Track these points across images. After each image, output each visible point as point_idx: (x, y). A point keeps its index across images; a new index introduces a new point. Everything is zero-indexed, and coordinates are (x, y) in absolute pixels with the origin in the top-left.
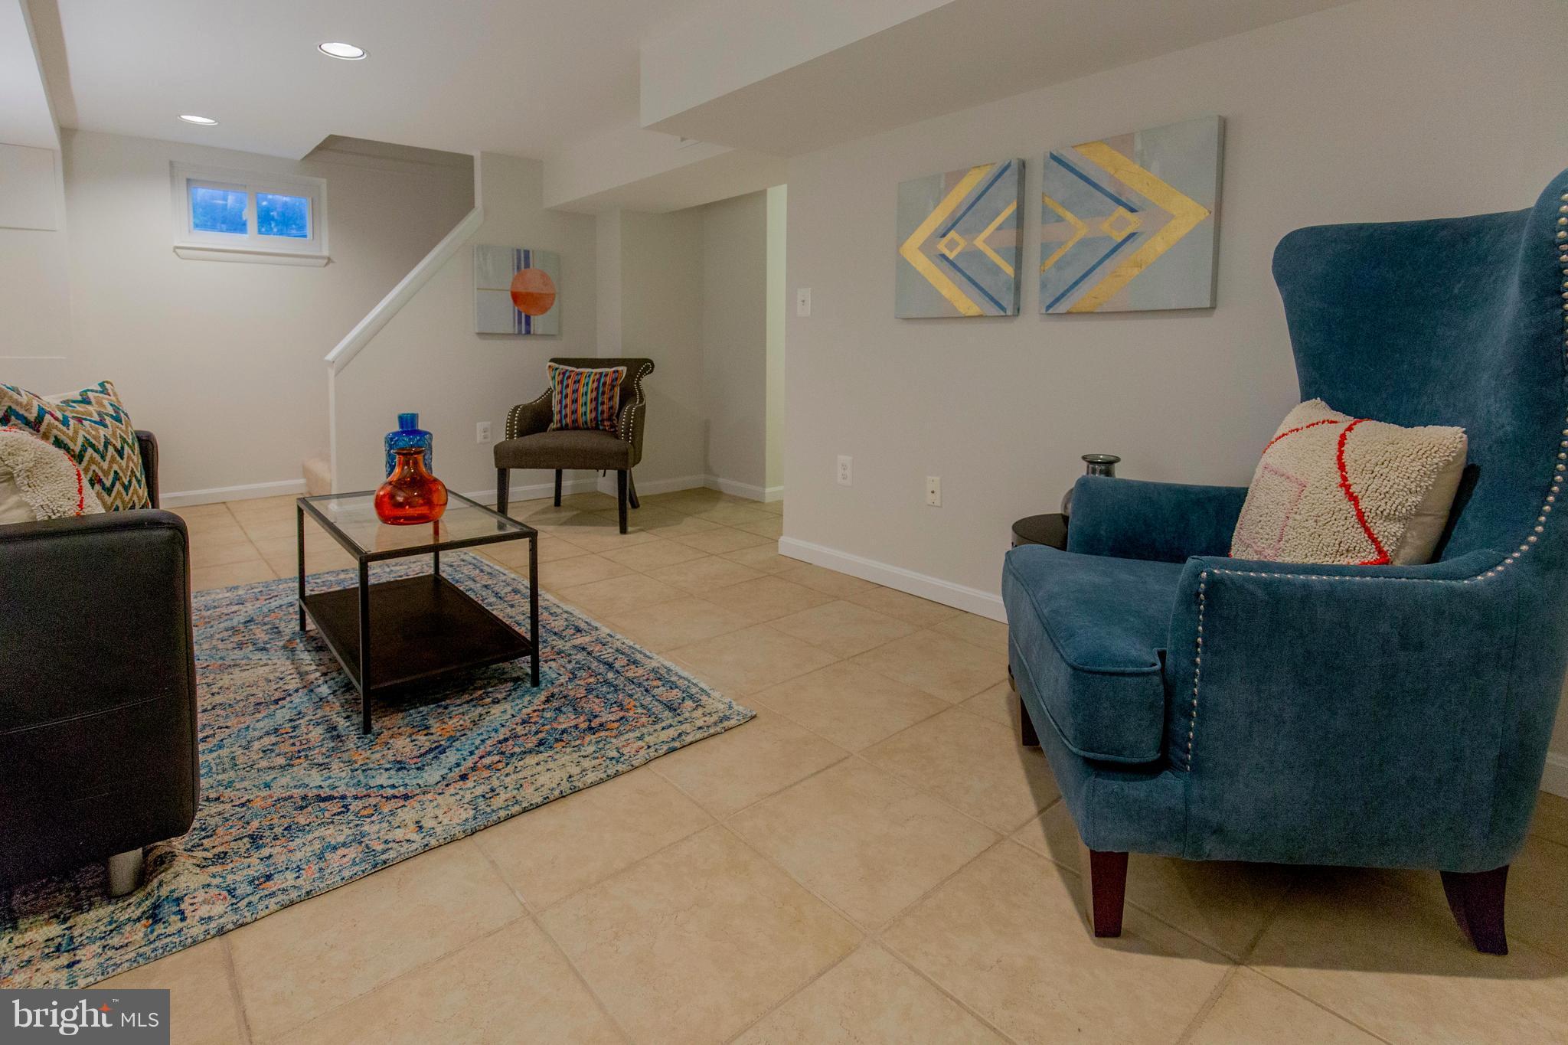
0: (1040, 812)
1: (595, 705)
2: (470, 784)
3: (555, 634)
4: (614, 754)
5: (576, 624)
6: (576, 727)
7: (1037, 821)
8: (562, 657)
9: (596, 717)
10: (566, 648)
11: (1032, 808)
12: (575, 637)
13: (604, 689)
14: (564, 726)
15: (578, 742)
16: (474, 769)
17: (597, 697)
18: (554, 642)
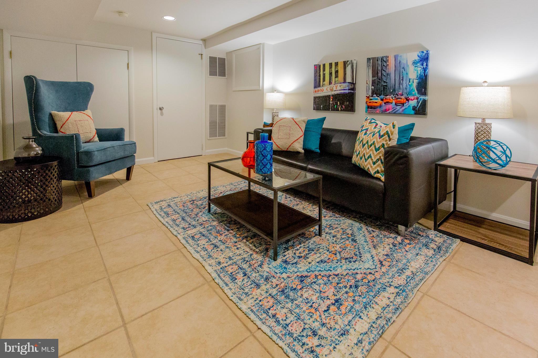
0: (121, 185)
1: (191, 206)
2: (219, 192)
3: (204, 236)
4: (189, 196)
5: (193, 241)
6: (197, 201)
7: (123, 185)
8: (200, 223)
9: (191, 204)
10: (199, 227)
11: (121, 186)
12: (195, 233)
13: (187, 211)
14: (200, 201)
15: (197, 198)
16: (220, 194)
17: (190, 208)
18: (204, 230)
